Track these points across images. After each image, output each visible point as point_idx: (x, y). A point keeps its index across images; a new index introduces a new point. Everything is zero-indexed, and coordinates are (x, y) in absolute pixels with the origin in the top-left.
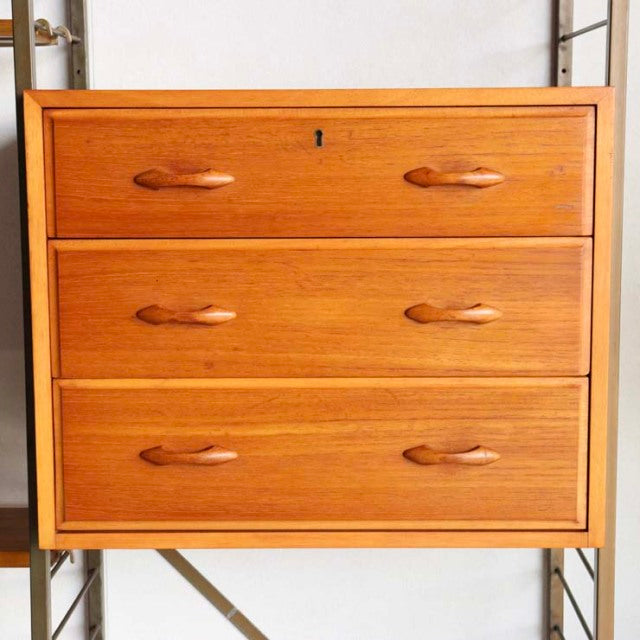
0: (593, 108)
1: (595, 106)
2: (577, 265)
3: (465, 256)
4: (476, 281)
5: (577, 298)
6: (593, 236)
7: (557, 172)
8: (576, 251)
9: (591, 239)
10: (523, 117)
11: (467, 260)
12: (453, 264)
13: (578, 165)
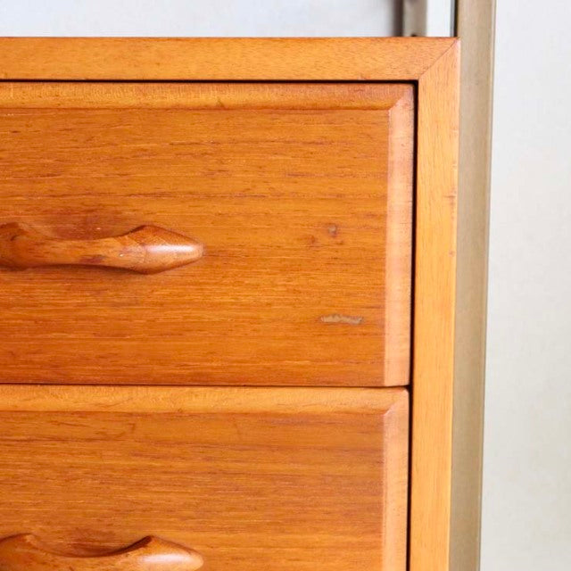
0: (409, 89)
1: (415, 83)
2: (374, 455)
3: (115, 428)
4: (141, 486)
5: (376, 528)
6: (410, 388)
7: (324, 239)
8: (371, 423)
9: (405, 393)
10: (245, 108)
11: (118, 438)
12: (88, 446)
13: (375, 224)
